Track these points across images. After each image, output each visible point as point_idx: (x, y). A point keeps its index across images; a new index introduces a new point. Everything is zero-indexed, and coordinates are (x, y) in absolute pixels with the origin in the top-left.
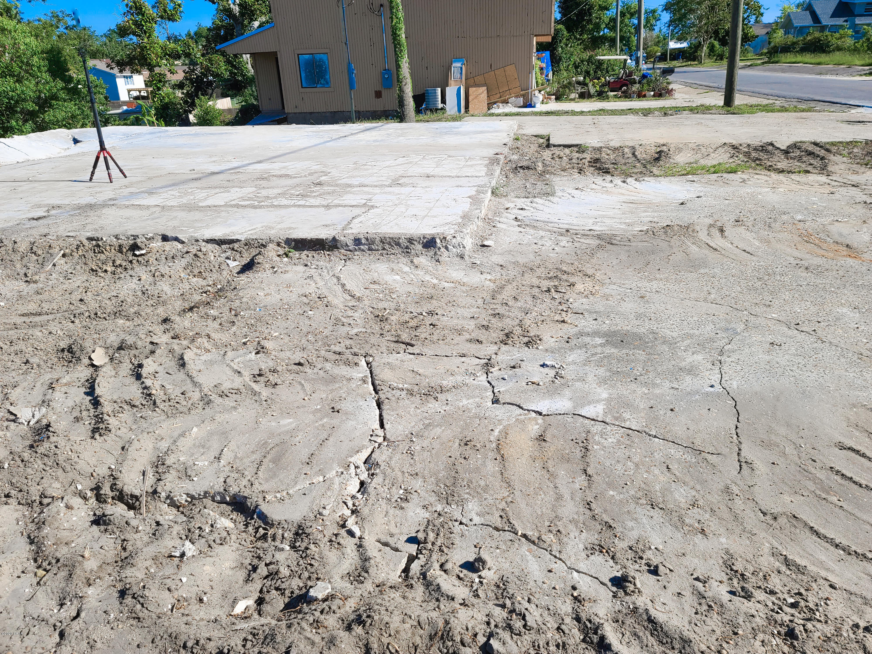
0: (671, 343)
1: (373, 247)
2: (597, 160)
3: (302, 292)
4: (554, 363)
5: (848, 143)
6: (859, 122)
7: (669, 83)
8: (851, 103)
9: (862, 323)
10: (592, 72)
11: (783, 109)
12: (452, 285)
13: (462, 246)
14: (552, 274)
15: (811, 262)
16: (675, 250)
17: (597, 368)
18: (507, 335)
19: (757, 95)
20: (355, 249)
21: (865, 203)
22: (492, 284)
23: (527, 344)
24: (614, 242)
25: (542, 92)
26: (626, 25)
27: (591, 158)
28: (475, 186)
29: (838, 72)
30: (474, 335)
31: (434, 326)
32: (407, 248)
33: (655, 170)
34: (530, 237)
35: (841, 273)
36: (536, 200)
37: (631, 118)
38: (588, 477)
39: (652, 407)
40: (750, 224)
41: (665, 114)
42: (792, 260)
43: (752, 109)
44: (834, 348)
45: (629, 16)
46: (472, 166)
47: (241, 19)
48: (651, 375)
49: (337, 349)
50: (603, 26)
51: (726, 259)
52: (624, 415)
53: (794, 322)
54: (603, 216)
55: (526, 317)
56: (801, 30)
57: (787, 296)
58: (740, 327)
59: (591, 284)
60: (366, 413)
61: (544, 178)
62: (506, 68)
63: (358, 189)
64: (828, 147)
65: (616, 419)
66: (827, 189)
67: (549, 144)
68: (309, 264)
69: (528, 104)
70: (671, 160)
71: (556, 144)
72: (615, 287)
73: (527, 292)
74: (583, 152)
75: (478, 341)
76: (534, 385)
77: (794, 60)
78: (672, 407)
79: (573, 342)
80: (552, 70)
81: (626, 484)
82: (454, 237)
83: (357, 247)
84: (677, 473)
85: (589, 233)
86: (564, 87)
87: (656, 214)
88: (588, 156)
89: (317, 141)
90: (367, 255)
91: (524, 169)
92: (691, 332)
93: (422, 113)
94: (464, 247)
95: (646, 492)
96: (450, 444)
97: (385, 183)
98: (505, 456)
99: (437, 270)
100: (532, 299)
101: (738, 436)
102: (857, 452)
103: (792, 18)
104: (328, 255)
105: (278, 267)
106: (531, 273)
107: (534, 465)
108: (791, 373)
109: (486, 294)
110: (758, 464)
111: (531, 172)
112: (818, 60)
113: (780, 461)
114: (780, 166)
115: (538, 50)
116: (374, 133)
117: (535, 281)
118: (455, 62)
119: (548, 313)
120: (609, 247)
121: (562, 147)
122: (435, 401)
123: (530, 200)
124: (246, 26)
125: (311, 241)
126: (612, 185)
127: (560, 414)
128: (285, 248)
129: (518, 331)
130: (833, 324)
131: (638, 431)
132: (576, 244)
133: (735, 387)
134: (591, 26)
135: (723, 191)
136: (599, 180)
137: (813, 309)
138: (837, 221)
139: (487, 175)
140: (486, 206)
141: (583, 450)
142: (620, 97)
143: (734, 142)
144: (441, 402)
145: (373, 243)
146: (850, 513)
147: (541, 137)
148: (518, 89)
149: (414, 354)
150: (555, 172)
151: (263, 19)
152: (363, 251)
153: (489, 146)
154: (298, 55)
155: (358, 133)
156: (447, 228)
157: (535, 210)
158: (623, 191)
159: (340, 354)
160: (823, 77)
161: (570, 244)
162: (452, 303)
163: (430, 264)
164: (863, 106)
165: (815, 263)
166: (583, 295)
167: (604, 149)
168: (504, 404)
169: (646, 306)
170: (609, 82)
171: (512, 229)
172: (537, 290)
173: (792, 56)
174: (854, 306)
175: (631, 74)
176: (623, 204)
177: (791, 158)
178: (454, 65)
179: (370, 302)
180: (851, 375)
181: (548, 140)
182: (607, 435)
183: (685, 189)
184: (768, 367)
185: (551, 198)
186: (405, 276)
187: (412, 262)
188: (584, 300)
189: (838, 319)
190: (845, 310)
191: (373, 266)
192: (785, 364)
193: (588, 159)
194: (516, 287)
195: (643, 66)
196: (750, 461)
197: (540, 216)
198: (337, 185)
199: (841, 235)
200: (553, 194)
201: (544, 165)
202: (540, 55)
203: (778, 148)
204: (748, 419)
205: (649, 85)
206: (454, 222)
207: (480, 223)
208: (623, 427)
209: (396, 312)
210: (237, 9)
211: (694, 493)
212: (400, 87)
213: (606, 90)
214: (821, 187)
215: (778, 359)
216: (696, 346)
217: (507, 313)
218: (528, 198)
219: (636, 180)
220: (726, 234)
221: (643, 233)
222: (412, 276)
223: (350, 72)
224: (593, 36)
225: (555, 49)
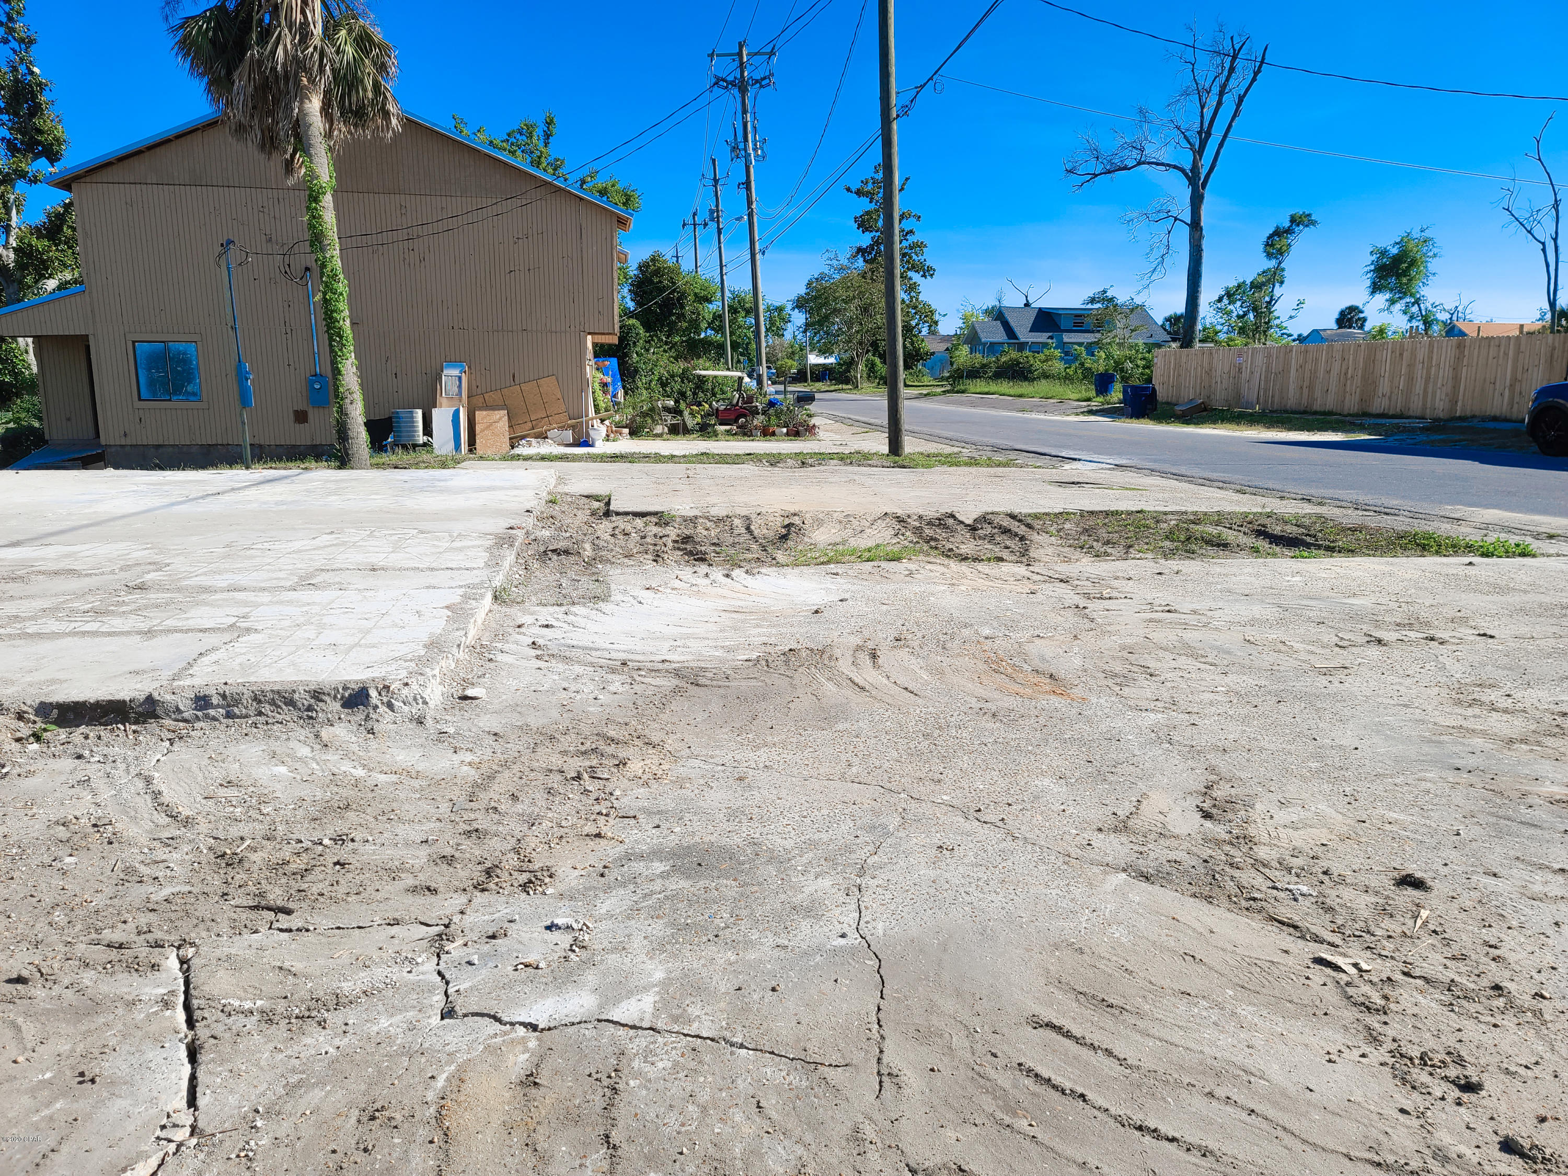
0: (780, 860)
1: (236, 710)
2: (687, 539)
3: (60, 814)
4: (570, 921)
5: (1056, 515)
6: (1073, 483)
7: (810, 416)
8: (1063, 454)
9: (1071, 803)
10: (689, 393)
11: (973, 462)
12: (394, 778)
13: (420, 701)
14: (588, 745)
15: (999, 704)
16: (800, 692)
17: (650, 921)
18: (488, 873)
19: (937, 439)
20: (197, 718)
21: (1077, 607)
22: (473, 772)
23: (525, 887)
24: (702, 681)
25: (607, 422)
26: (740, 327)
27: (678, 536)
28: (461, 587)
29: (1046, 409)
30: (423, 879)
31: (343, 865)
32: (310, 708)
33: (780, 556)
34: (556, 677)
35: (1042, 720)
36: (574, 609)
37: (748, 469)
38: (611, 1151)
39: (739, 989)
40: (916, 644)
41: (803, 463)
42: (973, 702)
43: (929, 460)
44: (1029, 847)
45: (743, 314)
46: (460, 549)
47: (18, 274)
48: (744, 925)
49: (117, 936)
50: (704, 325)
51: (877, 705)
52: (690, 1010)
53: (974, 807)
54: (688, 637)
55: (530, 833)
56: (993, 347)
57: (965, 762)
58: (893, 822)
59: (656, 760)
60: (159, 1076)
61: (594, 570)
62: (541, 382)
63: (225, 595)
64: (1029, 521)
65: (675, 1019)
66: (1028, 587)
67: (608, 510)
68: (87, 753)
69: (584, 441)
70: (806, 539)
71: (621, 510)
72: (696, 763)
73: (539, 783)
74: (667, 524)
75: (429, 889)
76: (530, 970)
77: (986, 390)
78: (774, 984)
79: (611, 876)
80: (624, 387)
81: (681, 1153)
82: (406, 684)
83: (200, 714)
84: (774, 1115)
85: (660, 666)
86: (644, 415)
87: (774, 631)
88: (672, 532)
89: (157, 502)
90: (223, 727)
91: (559, 554)
92: (816, 837)
93: (386, 451)
94: (425, 703)
95: (715, 1164)
96: (339, 1121)
97: (282, 583)
98: (452, 1133)
99: (367, 751)
100: (546, 796)
101: (880, 1026)
102: (1058, 1029)
103: (979, 331)
104: (134, 732)
105: (14, 764)
106: (550, 745)
107: (508, 1142)
108: (967, 898)
109: (457, 793)
110: (908, 1073)
111: (572, 559)
112: (1017, 390)
113: (944, 1064)
114: (964, 549)
115: (596, 355)
116: (279, 488)
117: (556, 761)
118: (448, 367)
119: (572, 820)
120: (693, 690)
121: (630, 517)
122: (320, 1029)
123: (563, 609)
124: (29, 287)
125: (97, 705)
126: (707, 581)
127: (573, 1024)
128: (35, 722)
129: (512, 861)
130: (1029, 807)
131: (712, 1040)
132: (636, 687)
133: (881, 933)
134: (685, 325)
135: (881, 590)
136: (686, 573)
137: (1002, 784)
138: (1038, 636)
139: (487, 565)
140: (480, 622)
141: (608, 1093)
142: (735, 434)
143: (900, 512)
144: (332, 1029)
145: (237, 702)
146: (1047, 1147)
147: (597, 498)
148: (564, 417)
149: (290, 931)
150: (613, 560)
151: (68, 276)
152: (214, 719)
153: (499, 513)
154: (134, 342)
155: (246, 487)
156: (394, 667)
157: (571, 627)
158: (725, 592)
159: (121, 946)
160: (1027, 415)
161: (627, 687)
162: (388, 815)
163: (354, 739)
164: (1079, 460)
165: (1006, 705)
166: (641, 782)
167: (701, 520)
168: (465, 1015)
169: (746, 794)
170: (717, 409)
171: (524, 663)
172: (558, 777)
173: (983, 384)
174: (1059, 774)
175: (750, 399)
176: (722, 614)
177: (980, 538)
178: (446, 372)
179: (211, 826)
180: (1054, 892)
181: (608, 504)
182: (656, 1055)
183: (823, 586)
184: (932, 891)
185: (601, 605)
186: (297, 765)
187: (317, 736)
188: (642, 790)
189: (1037, 797)
190: (1046, 782)
191: (232, 750)
192: (958, 882)
193: (674, 537)
194: (519, 774)
195: (770, 389)
196: (895, 1071)
197: (579, 638)
198: (179, 590)
199: (1043, 659)
200: (605, 598)
201: (596, 547)
202: (600, 364)
203: (962, 522)
204: (897, 991)
205: (779, 418)
206: (410, 656)
207: (461, 655)
208: (685, 1035)
209: (264, 842)
210: (12, 255)
211: (800, 1150)
212: (341, 407)
213: (713, 422)
214: (1017, 583)
215: (948, 875)
216: (822, 862)
217: (495, 828)
218: (561, 605)
219: (747, 572)
220: (880, 661)
221: (751, 664)
222: (314, 765)
223: (241, 377)
224: (690, 338)
225: (626, 355)
